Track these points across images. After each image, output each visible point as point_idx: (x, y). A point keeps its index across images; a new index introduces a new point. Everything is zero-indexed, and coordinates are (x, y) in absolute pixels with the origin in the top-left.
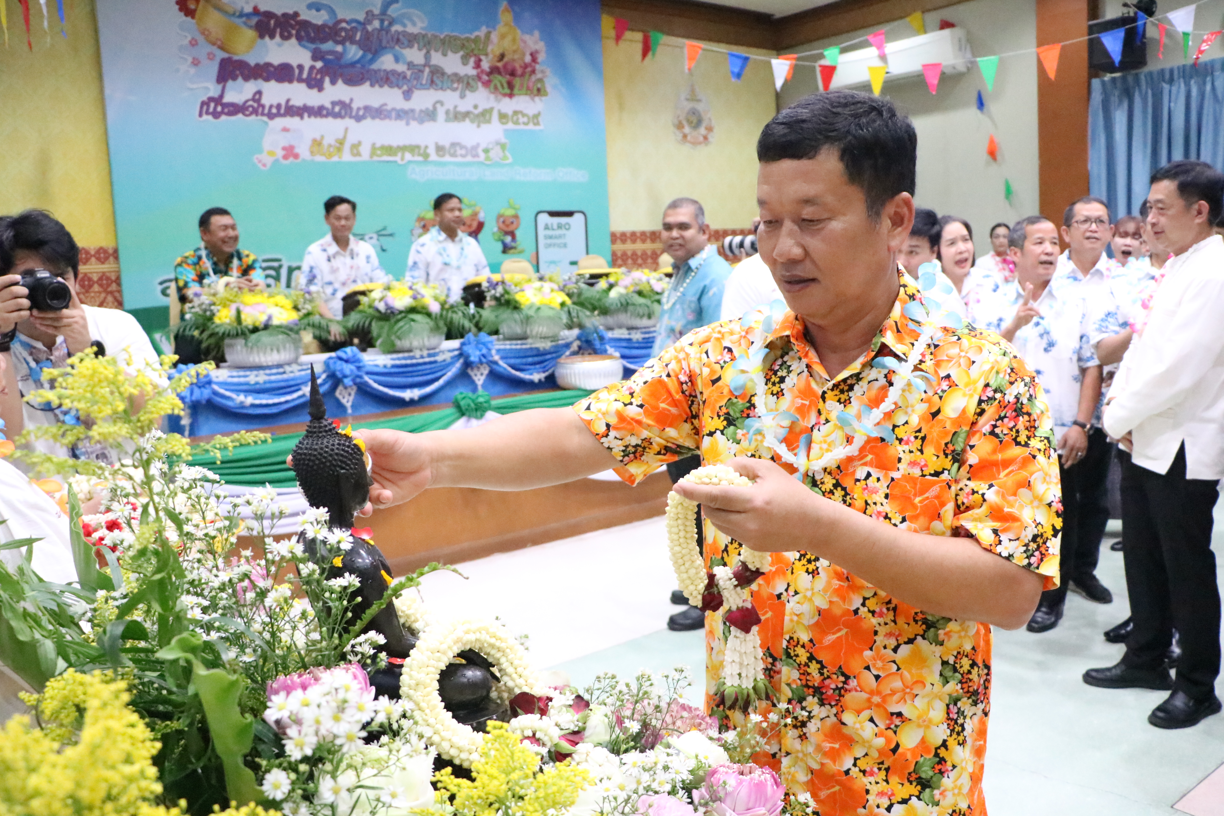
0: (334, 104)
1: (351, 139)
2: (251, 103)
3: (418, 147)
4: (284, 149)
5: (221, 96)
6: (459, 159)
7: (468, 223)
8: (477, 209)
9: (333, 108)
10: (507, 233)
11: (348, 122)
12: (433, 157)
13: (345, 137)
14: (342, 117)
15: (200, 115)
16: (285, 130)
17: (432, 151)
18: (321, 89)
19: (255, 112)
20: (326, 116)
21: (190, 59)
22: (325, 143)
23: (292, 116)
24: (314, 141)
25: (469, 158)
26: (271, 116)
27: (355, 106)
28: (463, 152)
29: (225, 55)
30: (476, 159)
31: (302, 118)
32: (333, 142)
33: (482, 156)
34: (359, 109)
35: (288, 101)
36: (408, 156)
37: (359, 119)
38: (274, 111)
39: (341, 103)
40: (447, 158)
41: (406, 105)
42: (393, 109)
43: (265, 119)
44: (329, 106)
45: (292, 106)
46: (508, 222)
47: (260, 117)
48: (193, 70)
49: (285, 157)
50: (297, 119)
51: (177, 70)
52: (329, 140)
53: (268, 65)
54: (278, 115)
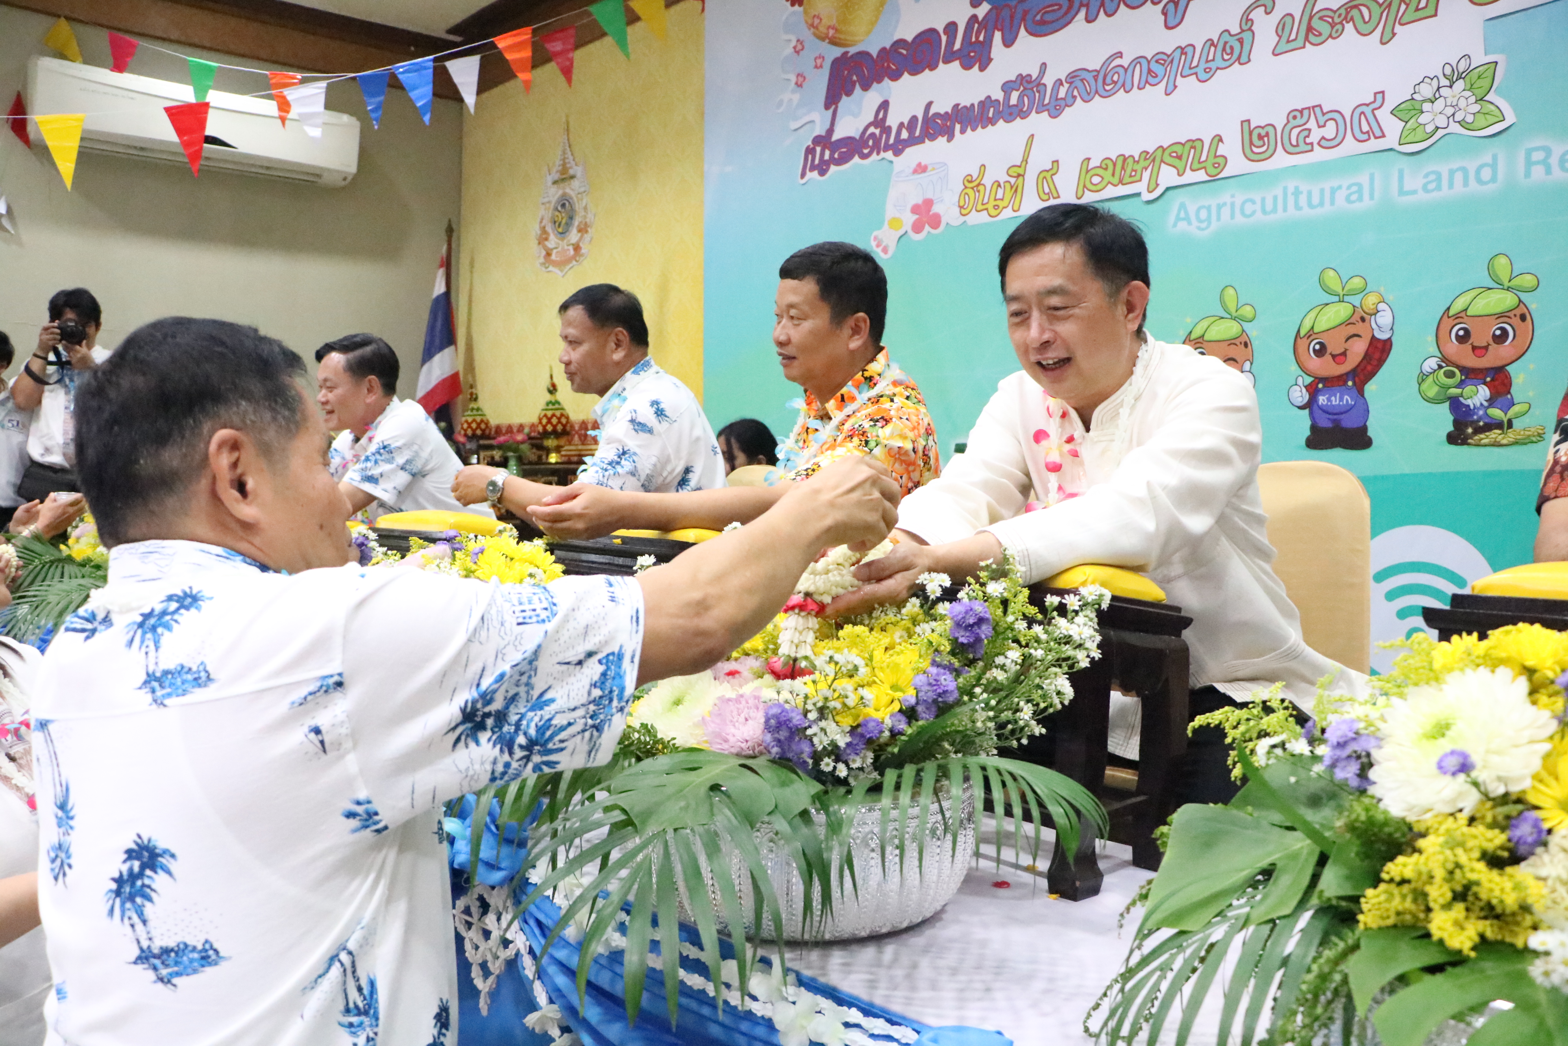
0: (1007, 88)
1: (1039, 161)
2: (872, 130)
3: (1194, 144)
4: (915, 209)
5: (830, 131)
6: (1319, 154)
7: (1334, 347)
8: (1371, 301)
9: (1007, 97)
10: (1471, 375)
11: (1038, 121)
12: (1237, 163)
13: (1025, 160)
14: (1023, 114)
15: (803, 175)
16: (921, 169)
17: (1232, 148)
18: (984, 62)
19: (877, 148)
20: (992, 122)
21: (793, 79)
22: (988, 181)
23: (933, 138)
24: (969, 179)
25: (1350, 146)
26: (898, 148)
27: (1049, 80)
28: (1330, 131)
29: (837, 52)
30: (1374, 144)
31: (950, 138)
32: (1003, 178)
33: (1393, 127)
34: (1059, 82)
35: (929, 105)
36: (1168, 176)
37: (1056, 109)
38: (905, 135)
39: (1023, 81)
40: (1281, 160)
41: (1169, 41)
42: (1138, 60)
43: (889, 155)
44: (998, 95)
45: (937, 115)
46: (1478, 339)
47: (882, 155)
48: (796, 97)
49: (917, 228)
50: (942, 140)
51: (780, 103)
52: (997, 173)
53: (901, 42)
54: (913, 141)
